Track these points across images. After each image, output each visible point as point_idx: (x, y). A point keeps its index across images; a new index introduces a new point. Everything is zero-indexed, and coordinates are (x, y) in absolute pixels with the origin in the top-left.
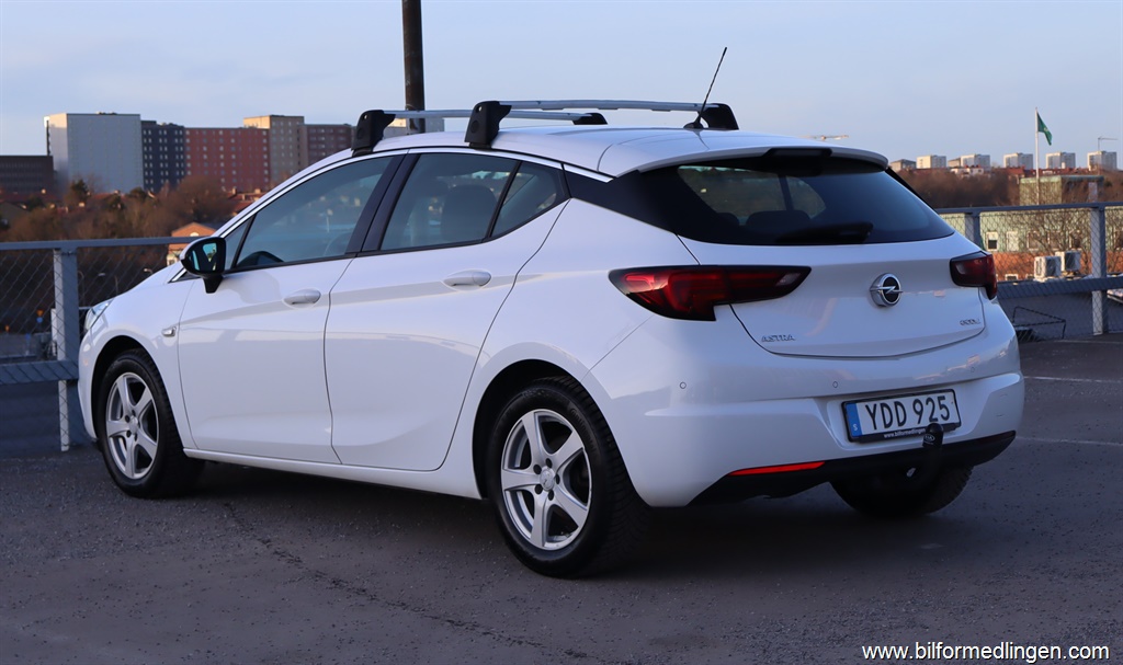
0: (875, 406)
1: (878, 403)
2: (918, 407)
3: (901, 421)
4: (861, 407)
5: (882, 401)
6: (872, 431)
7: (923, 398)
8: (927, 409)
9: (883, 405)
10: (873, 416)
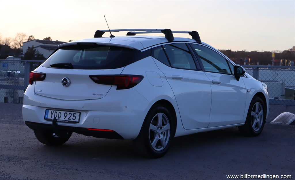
0: (53, 112)
1: (55, 111)
2: (66, 115)
3: (59, 117)
4: (50, 111)
5: (56, 111)
6: (50, 118)
7: (68, 113)
8: (69, 116)
9: (55, 112)
10: (52, 114)
